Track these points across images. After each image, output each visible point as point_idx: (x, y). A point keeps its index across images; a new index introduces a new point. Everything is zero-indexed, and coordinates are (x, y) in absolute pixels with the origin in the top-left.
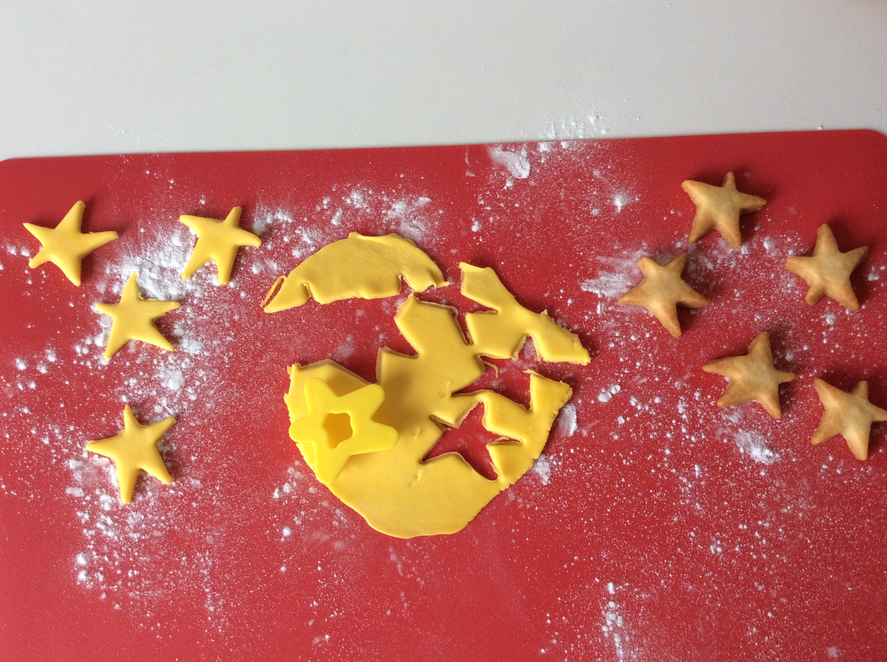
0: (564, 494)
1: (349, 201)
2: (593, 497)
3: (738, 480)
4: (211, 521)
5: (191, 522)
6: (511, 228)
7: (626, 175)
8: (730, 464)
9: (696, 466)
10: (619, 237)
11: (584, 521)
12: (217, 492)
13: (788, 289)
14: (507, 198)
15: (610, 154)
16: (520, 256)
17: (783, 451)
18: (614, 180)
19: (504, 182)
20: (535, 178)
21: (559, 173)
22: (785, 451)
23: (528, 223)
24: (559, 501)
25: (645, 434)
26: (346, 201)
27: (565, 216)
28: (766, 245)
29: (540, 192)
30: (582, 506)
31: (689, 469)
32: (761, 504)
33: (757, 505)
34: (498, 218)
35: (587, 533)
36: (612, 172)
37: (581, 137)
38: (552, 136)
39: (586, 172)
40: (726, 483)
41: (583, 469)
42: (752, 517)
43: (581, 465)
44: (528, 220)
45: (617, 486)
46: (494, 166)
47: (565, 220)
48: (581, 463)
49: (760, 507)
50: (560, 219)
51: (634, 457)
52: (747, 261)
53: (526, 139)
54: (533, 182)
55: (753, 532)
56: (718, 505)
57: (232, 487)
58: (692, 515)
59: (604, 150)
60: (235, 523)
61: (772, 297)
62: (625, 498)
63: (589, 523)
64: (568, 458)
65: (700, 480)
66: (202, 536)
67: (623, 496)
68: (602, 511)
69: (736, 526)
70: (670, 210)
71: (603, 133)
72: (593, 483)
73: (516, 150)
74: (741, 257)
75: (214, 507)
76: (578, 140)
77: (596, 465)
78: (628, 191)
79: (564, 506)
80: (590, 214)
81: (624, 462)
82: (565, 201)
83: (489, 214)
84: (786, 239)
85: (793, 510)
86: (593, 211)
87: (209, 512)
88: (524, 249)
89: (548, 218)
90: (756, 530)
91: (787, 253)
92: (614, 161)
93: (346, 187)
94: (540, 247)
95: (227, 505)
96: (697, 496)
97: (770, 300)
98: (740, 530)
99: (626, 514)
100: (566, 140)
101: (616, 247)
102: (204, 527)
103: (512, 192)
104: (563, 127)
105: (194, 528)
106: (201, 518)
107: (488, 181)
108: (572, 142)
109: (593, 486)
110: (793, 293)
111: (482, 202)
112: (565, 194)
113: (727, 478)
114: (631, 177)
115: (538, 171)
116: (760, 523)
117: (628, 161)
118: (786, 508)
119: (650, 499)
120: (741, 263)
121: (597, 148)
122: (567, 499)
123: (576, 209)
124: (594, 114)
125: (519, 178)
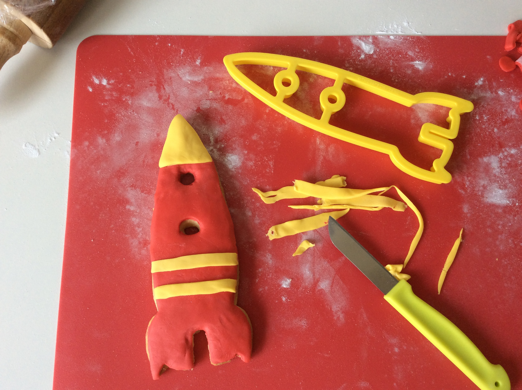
10: (421, 86)
13: (512, 116)
14: (362, 64)
15: (417, 43)
18: (419, 57)
19: (360, 55)
20: (376, 54)
21: (389, 52)
22: (512, 200)
27: (393, 74)
28: (500, 93)
29: (379, 61)
36: (418, 52)
37: (400, 34)
38: (385, 33)
39: (404, 52)
46: (354, 47)
50: (390, 76)
53: (370, 34)
59: (413, 41)
70: (449, 73)
73: (366, 39)
78: (426, 63)
82: (392, 66)
84: (510, 90)
91: (511, 98)
92: (418, 47)
96: (465, 222)
97: (502, 121)
100: (392, 35)
103: (364, 61)
104: (390, 27)
107: (351, 55)
108: (396, 36)
110: (514, 118)
112: (393, 63)
113: (481, 213)
114: (428, 55)
115: (378, 50)
117: (426, 47)
121: (409, 40)
123: (398, 71)
125: (368, 54)
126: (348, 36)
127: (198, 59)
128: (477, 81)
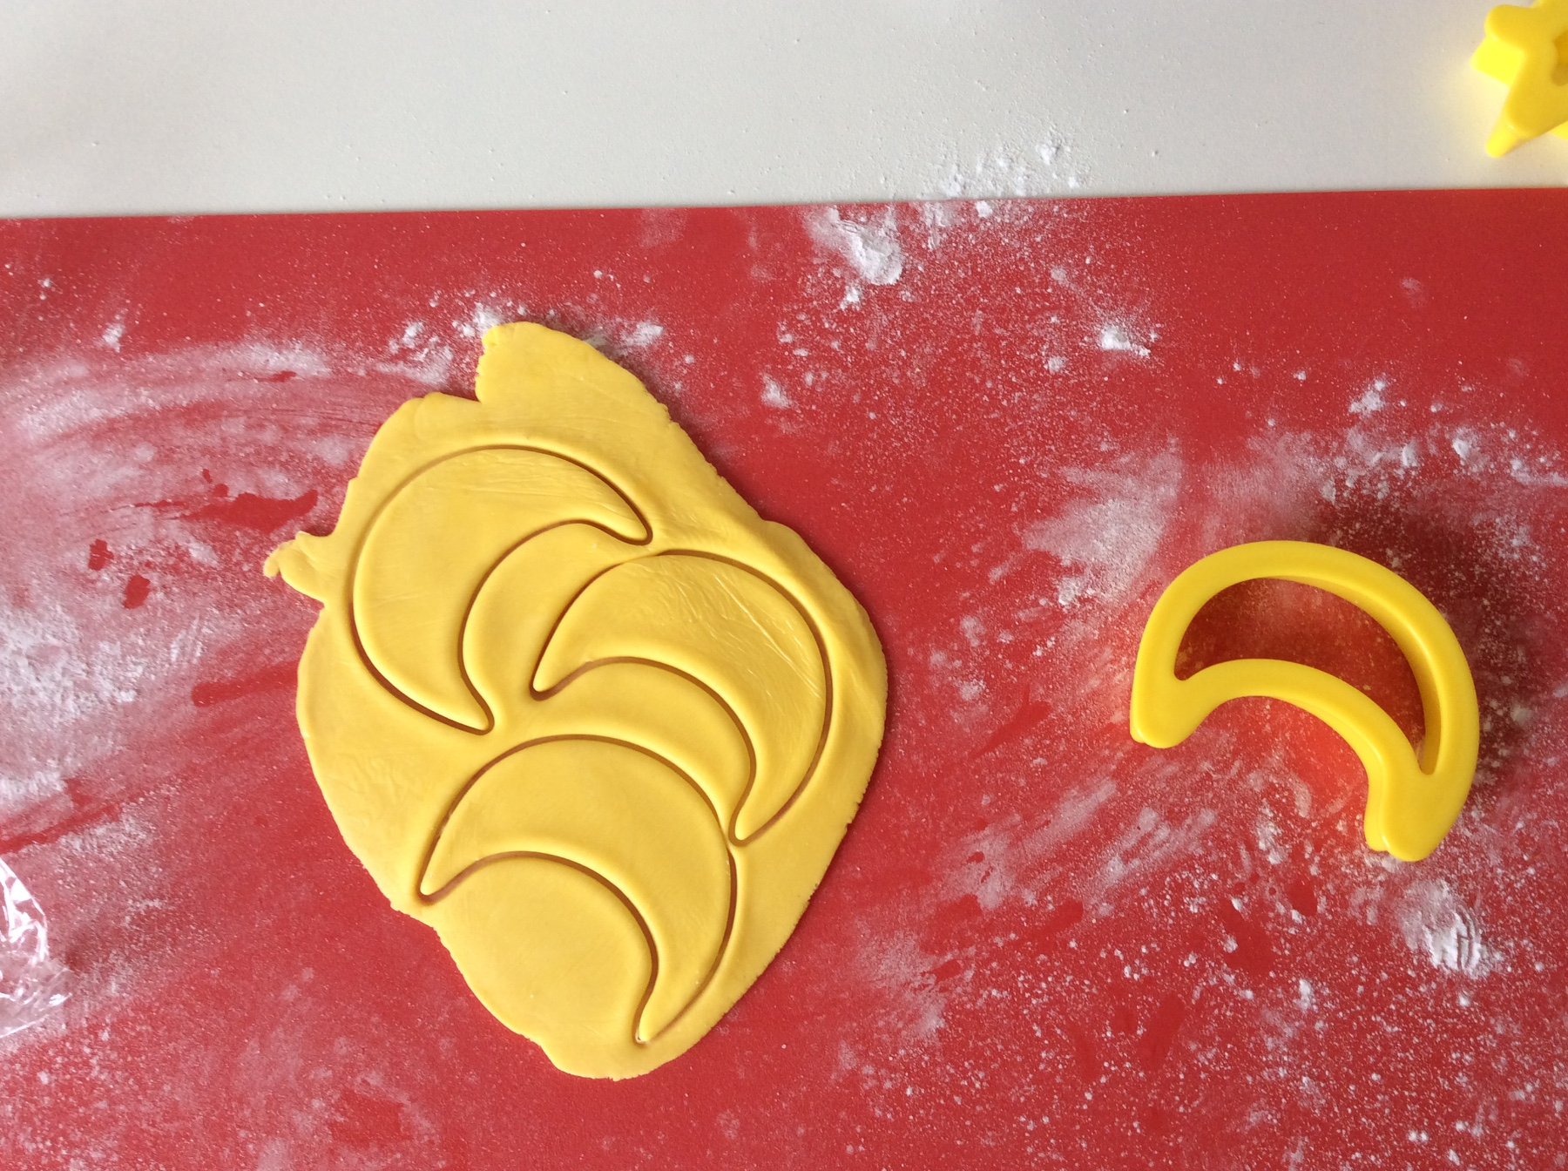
0: (977, 1054)
1: (467, 331)
2: (1049, 1062)
3: (1403, 1019)
4: (83, 1122)
5: (32, 1123)
6: (856, 399)
7: (1128, 279)
8: (1385, 976)
9: (1302, 982)
10: (1111, 423)
11: (1026, 1123)
12: (104, 1045)
13: (1512, 550)
14: (847, 330)
15: (1091, 232)
16: (875, 465)
17: (1512, 944)
18: (1101, 292)
19: (840, 293)
20: (913, 284)
21: (970, 273)
22: (1517, 945)
23: (893, 387)
24: (965, 1071)
25: (1177, 902)
26: (462, 332)
27: (984, 374)
28: (1460, 447)
29: (926, 315)
30: (1021, 1087)
31: (1286, 991)
32: (1462, 1079)
33: (1451, 1082)
34: (824, 375)
35: (1035, 1154)
36: (1095, 271)
37: (1020, 193)
38: (954, 191)
39: (1033, 271)
40: (1374, 1027)
41: (1026, 990)
42: (1440, 1111)
43: (1021, 978)
44: (896, 381)
45: (1109, 1034)
46: (816, 256)
47: (983, 382)
48: (1019, 975)
49: (1459, 1087)
50: (972, 380)
51: (1150, 960)
52: (1416, 482)
53: (891, 197)
54: (908, 294)
55: (1441, 1152)
56: (1356, 1083)
57: (140, 1034)
58: (1293, 1105)
59: (1076, 221)
60: (145, 1126)
61: (1477, 570)
62: (1128, 1065)
63: (1041, 1129)
64: (989, 961)
65: (1311, 1018)
66: (59, 1159)
67: (1123, 1060)
68: (1070, 1098)
69: (1402, 1133)
70: (1231, 363)
71: (1073, 186)
72: (1049, 1027)
73: (869, 219)
74: (1401, 472)
75: (93, 1085)
76: (1015, 201)
77: (1057, 979)
78: (1133, 318)
79: (978, 1085)
80: (1042, 370)
81: (1127, 971)
82: (984, 338)
83: (804, 365)
84: (1505, 432)
85: (1540, 1093)
86: (1050, 363)
87: (80, 1097)
88: (885, 449)
89: (944, 377)
90: (1450, 1146)
91: (1510, 466)
92: (1098, 249)
93: (463, 298)
94: (922, 444)
95: (127, 1079)
96: (1306, 1058)
97: (1471, 576)
98: (1412, 1144)
99: (1130, 1104)
100: (986, 200)
101: (1104, 447)
102: (65, 1135)
103: (859, 316)
104: (979, 169)
105: (38, 1139)
106: (59, 1112)
107: (803, 290)
108: (1001, 202)
109: (1048, 1032)
110: (1525, 561)
111: (788, 338)
112: (985, 324)
113: (1378, 1013)
114: (1141, 283)
115: (920, 268)
116: (1460, 1126)
117: (1132, 249)
118: (1523, 1088)
119: (1190, 1067)
120: (1400, 489)
121: (1059, 216)
122: (985, 1067)
123: (1010, 356)
124: (1050, 143)
125: (878, 284)
126: (791, 207)
127: (112, 321)
128: (1358, 396)
